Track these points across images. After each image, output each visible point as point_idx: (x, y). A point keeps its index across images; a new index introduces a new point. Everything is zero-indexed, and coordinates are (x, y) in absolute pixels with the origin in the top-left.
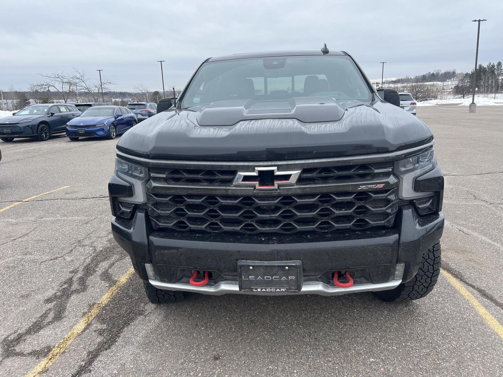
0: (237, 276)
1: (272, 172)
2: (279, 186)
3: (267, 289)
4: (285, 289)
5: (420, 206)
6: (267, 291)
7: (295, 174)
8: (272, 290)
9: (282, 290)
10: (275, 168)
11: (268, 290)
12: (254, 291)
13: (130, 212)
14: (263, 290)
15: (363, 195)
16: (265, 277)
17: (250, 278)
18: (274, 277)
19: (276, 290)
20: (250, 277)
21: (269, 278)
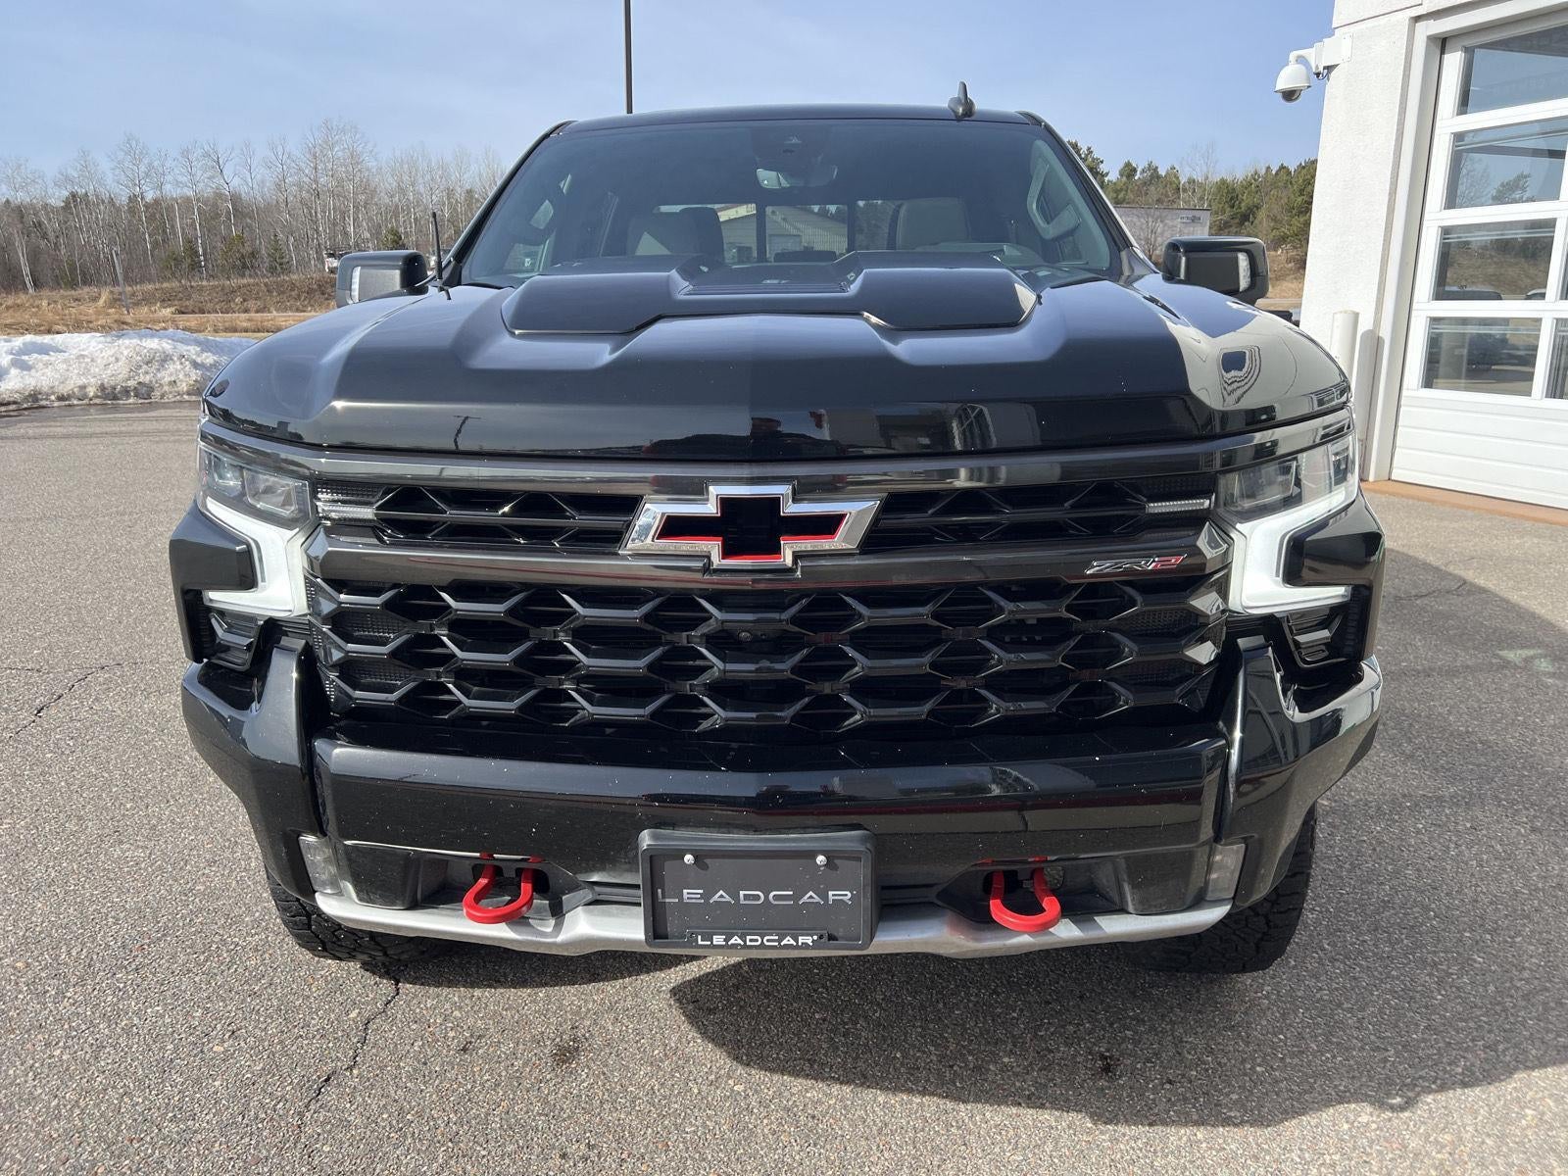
0: (637, 887)
1: (774, 502)
2: (797, 556)
3: (748, 938)
4: (815, 937)
5: (1302, 639)
6: (748, 943)
7: (857, 512)
8: (768, 940)
9: (801, 940)
10: (782, 490)
11: (751, 940)
12: (700, 942)
13: (249, 646)
14: (732, 941)
15: (1100, 597)
16: (742, 893)
17: (685, 896)
18: (775, 893)
19: (779, 941)
20: (685, 891)
21: (757, 897)
